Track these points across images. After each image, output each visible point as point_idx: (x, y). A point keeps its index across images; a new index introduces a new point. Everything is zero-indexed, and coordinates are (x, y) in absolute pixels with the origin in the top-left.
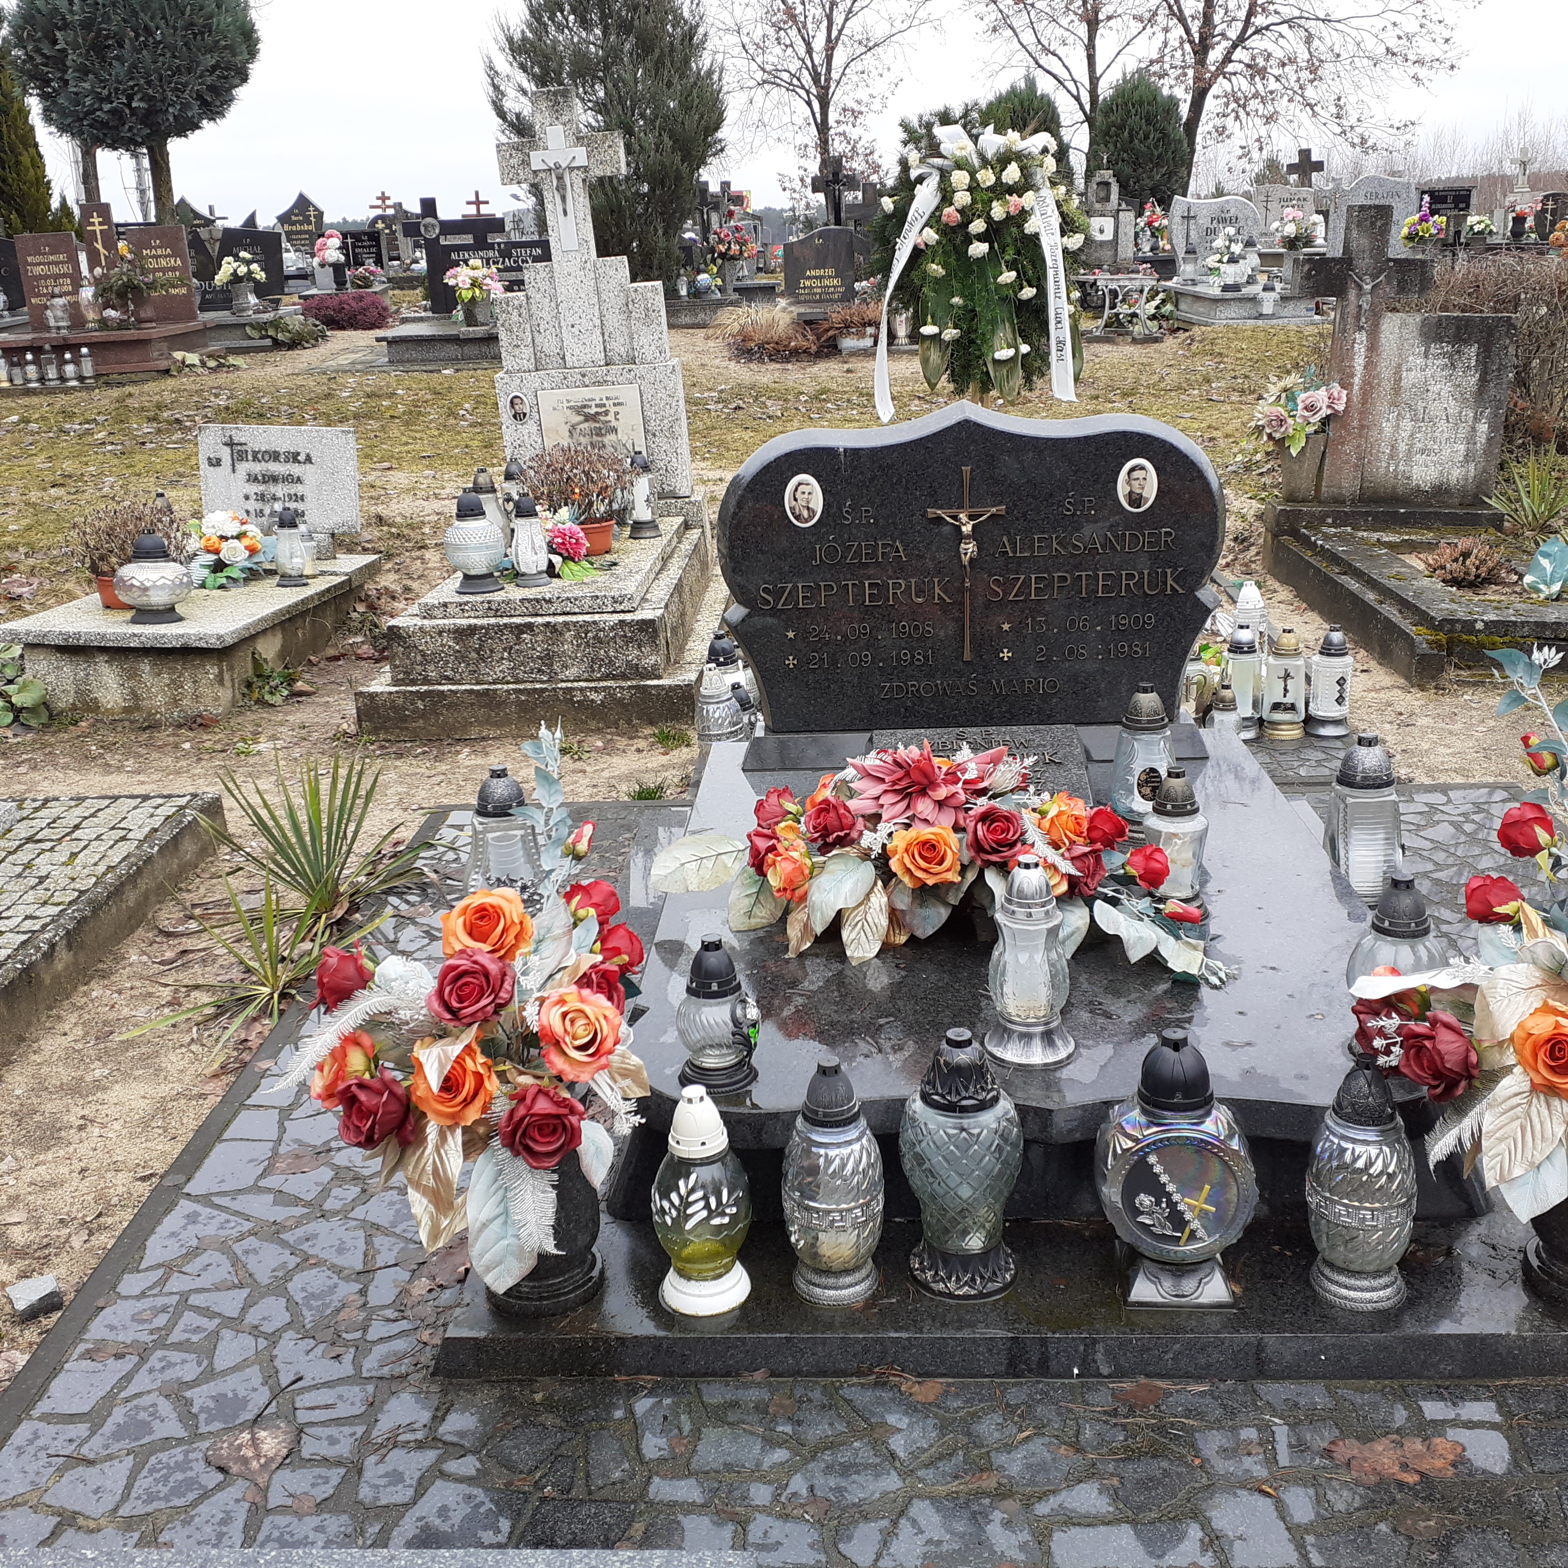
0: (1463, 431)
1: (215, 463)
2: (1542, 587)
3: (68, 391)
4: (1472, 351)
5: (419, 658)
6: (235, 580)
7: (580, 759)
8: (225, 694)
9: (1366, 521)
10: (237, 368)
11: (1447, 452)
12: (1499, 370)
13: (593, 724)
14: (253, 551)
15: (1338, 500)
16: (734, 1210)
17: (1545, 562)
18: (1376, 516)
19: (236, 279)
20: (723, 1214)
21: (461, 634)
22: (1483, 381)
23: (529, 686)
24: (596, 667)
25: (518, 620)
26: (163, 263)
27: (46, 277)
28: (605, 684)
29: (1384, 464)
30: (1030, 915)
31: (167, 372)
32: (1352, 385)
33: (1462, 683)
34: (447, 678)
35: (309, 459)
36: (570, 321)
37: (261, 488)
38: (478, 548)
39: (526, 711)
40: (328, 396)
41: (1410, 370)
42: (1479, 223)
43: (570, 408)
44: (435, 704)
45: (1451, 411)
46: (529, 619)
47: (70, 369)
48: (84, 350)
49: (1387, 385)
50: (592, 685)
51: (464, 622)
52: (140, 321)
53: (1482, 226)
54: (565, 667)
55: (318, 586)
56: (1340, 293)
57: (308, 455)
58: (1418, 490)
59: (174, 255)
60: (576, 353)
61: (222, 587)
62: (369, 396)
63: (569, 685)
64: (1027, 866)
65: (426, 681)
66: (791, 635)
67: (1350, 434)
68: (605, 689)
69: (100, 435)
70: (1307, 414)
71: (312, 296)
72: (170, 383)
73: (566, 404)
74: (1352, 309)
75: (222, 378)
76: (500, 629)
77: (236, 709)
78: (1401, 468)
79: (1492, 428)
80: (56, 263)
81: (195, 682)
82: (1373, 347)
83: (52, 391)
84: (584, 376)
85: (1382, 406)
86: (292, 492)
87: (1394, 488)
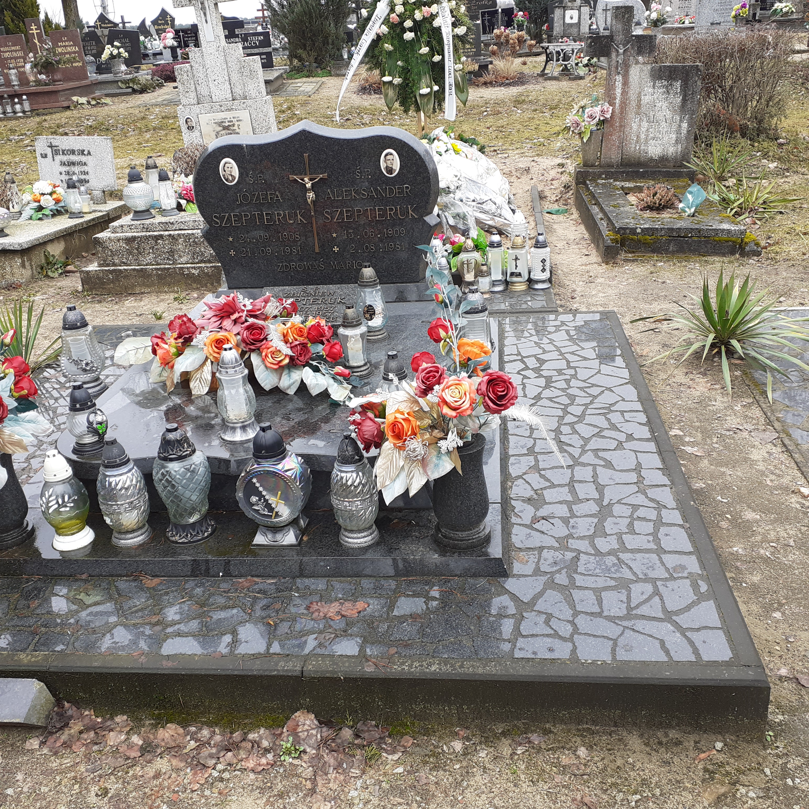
0: (674, 127)
1: (44, 156)
2: (687, 209)
3: (17, 118)
4: (678, 84)
5: (110, 253)
6: (47, 216)
7: (182, 303)
8: (27, 273)
9: (622, 176)
10: (106, 104)
11: (666, 138)
12: (692, 94)
13: (195, 286)
14: (57, 201)
15: (610, 166)
16: (72, 505)
17: (690, 196)
18: (627, 173)
19: (112, 57)
20: (66, 506)
21: (130, 240)
22: (684, 100)
23: (162, 266)
24: (195, 256)
25: (156, 233)
26: (69, 49)
27: (11, 58)
28: (198, 265)
29: (633, 146)
30: (227, 372)
31: (68, 108)
32: (615, 103)
33: (626, 260)
34: (124, 263)
35: (89, 153)
36: (213, 78)
37: (67, 168)
38: (140, 197)
39: (161, 279)
40: (143, 118)
41: (646, 95)
42: (786, 7)
43: (215, 123)
44: (118, 276)
45: (667, 117)
46: (162, 233)
47: (18, 107)
48: (24, 97)
49: (634, 104)
50: (193, 265)
51: (130, 235)
52: (55, 81)
53: (788, 8)
54: (180, 257)
55: (88, 217)
56: (607, 54)
57: (89, 151)
58: (651, 159)
59: (74, 45)
60: (217, 94)
61: (40, 219)
62: (163, 118)
63: (182, 266)
64: (225, 350)
65: (114, 265)
66: (231, 239)
67: (615, 130)
68: (199, 267)
69: (26, 142)
70: (589, 120)
71: (159, 64)
72: (68, 113)
73: (213, 121)
74: (614, 63)
75: (95, 110)
76: (147, 238)
77: (33, 279)
78: (642, 148)
79: (690, 125)
80: (16, 51)
81: (11, 267)
82: (626, 83)
83: (10, 119)
84: (221, 106)
85: (631, 115)
86: (82, 170)
87: (639, 158)
